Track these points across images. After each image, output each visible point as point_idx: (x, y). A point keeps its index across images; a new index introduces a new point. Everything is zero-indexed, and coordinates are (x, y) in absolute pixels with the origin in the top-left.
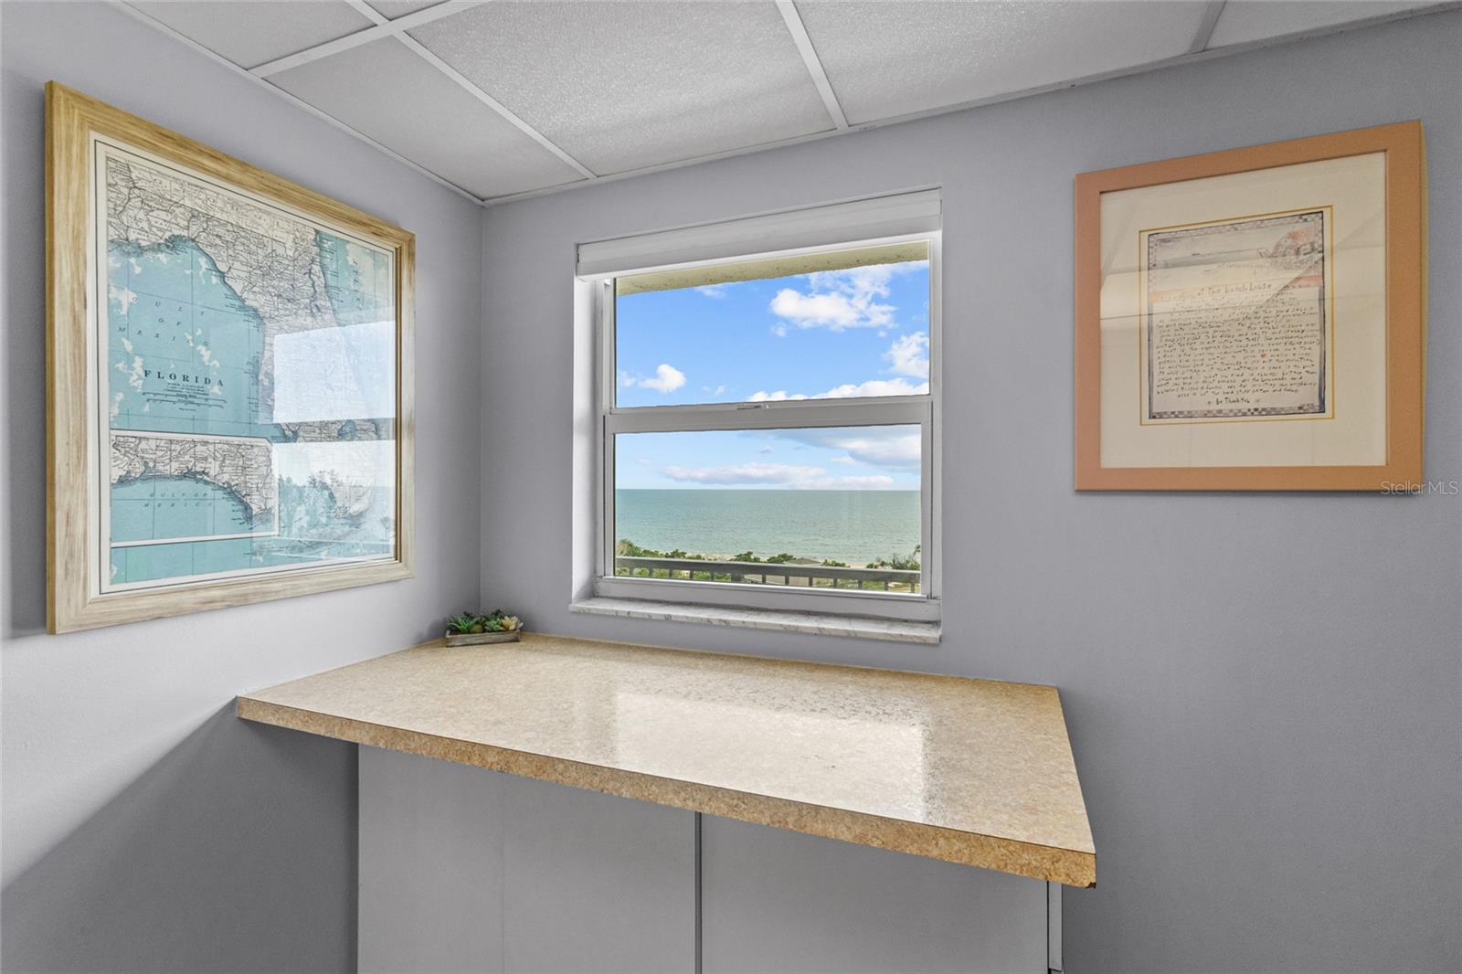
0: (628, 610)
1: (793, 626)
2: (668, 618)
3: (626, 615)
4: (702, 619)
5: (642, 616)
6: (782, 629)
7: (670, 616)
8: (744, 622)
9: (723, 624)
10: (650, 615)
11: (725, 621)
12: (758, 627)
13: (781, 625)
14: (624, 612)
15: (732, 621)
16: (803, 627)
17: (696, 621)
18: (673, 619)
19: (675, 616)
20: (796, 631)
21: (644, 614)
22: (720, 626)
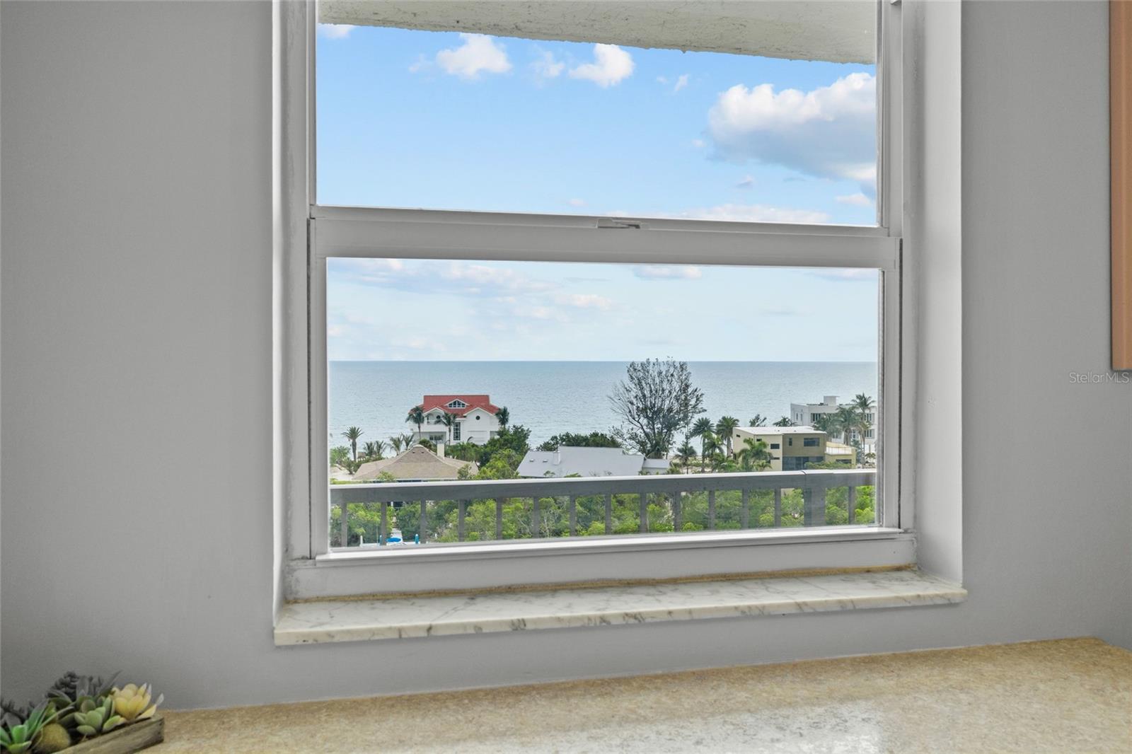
0: (426, 623)
1: (757, 607)
2: (519, 627)
3: (424, 634)
4: (589, 619)
5: (460, 632)
6: (738, 614)
7: (523, 622)
8: (670, 613)
9: (632, 621)
10: (478, 627)
11: (635, 616)
12: (696, 616)
13: (736, 608)
14: (416, 628)
15: (648, 613)
16: (771, 606)
17: (578, 624)
18: (529, 627)
19: (535, 621)
20: (762, 614)
21: (464, 626)
22: (626, 626)
